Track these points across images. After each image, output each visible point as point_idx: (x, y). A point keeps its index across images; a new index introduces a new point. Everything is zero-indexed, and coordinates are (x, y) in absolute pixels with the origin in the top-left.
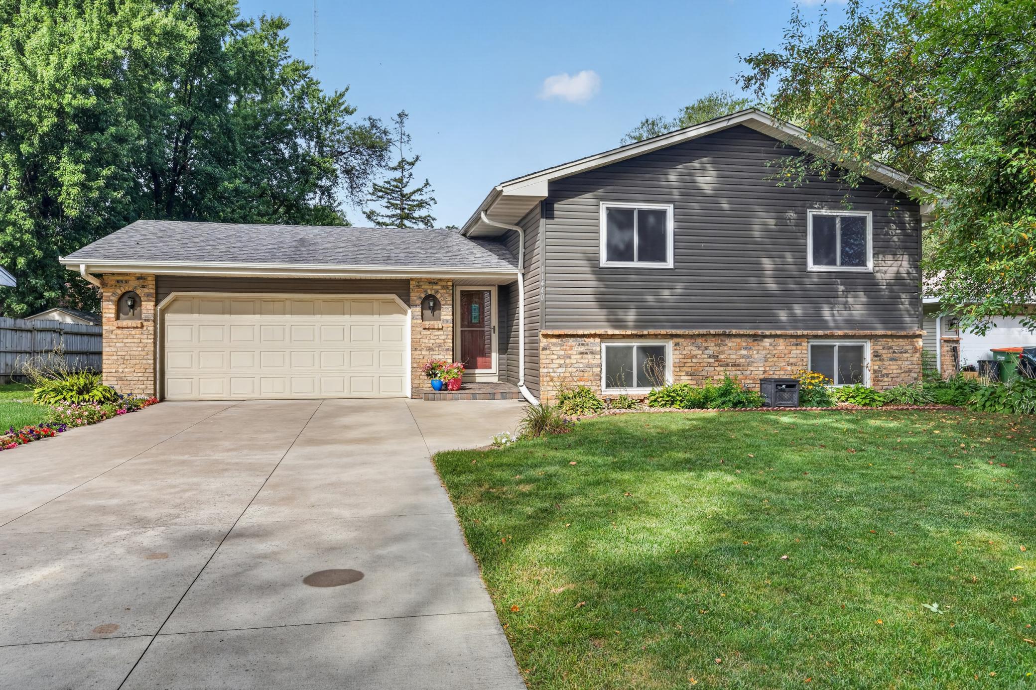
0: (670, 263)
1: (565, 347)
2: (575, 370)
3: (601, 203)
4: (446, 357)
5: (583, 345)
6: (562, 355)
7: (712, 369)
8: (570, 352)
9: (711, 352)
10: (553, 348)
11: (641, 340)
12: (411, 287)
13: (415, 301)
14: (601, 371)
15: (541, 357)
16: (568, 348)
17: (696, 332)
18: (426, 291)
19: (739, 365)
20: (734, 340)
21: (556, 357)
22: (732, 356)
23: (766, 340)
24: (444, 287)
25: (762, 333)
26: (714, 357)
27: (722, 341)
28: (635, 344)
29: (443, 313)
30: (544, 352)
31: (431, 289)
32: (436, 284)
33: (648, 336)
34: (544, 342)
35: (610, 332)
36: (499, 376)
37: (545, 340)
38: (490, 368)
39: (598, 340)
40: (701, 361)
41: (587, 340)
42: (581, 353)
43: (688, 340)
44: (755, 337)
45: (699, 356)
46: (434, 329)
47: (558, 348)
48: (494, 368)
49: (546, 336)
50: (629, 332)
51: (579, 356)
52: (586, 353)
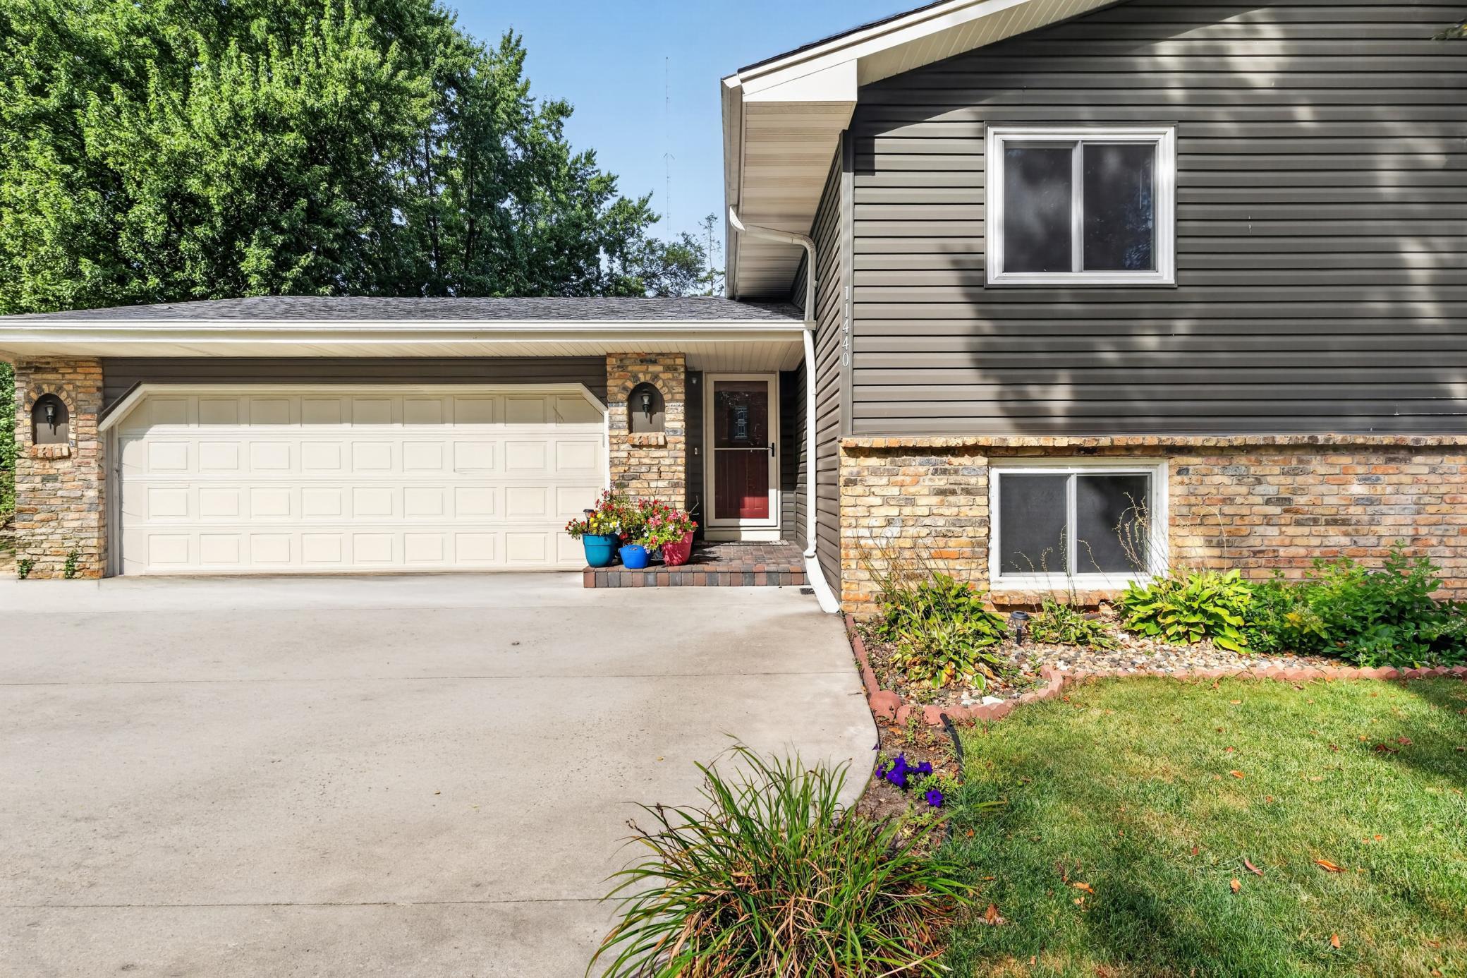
0: (1165, 272)
1: (900, 478)
2: (926, 531)
3: (991, 130)
4: (673, 498)
5: (944, 472)
6: (893, 497)
7: (1274, 531)
8: (912, 490)
9: (1271, 491)
10: (872, 480)
11: (1090, 460)
12: (609, 369)
13: (616, 394)
14: (988, 536)
15: (844, 501)
16: (908, 479)
17: (1238, 439)
18: (635, 377)
19: (1345, 522)
20: (1334, 459)
21: (878, 501)
22: (1327, 500)
23: (1418, 459)
24: (668, 369)
25: (1417, 441)
26: (1280, 501)
27: (1300, 461)
28: (1074, 469)
29: (668, 417)
30: (850, 491)
31: (646, 373)
32: (654, 362)
33: (1112, 450)
34: (849, 466)
35: (1014, 440)
36: (782, 530)
37: (852, 461)
38: (767, 517)
39: (981, 461)
40: (1245, 511)
41: (956, 461)
42: (941, 492)
43: (1213, 460)
44: (1392, 452)
45: (1239, 500)
46: (650, 446)
47: (884, 480)
48: (774, 518)
49: (854, 452)
50: (1062, 441)
51: (935, 500)
52: (953, 492)
